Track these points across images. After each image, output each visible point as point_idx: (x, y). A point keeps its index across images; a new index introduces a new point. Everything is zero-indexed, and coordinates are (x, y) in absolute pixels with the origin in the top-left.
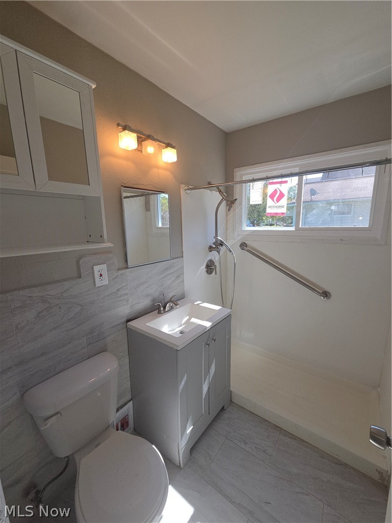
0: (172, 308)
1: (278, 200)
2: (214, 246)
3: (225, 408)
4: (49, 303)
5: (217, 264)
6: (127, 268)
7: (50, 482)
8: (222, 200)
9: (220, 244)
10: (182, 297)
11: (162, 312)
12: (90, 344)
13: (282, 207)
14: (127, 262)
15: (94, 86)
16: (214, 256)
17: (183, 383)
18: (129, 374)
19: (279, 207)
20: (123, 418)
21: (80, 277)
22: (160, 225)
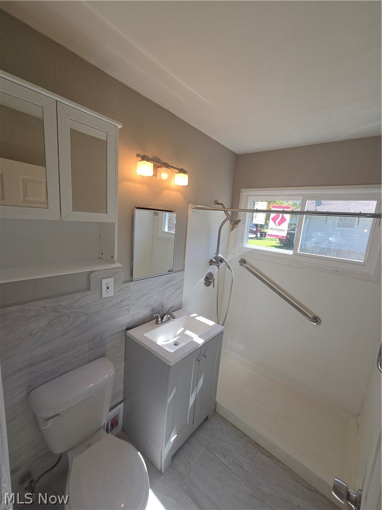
0: (169, 319)
1: (280, 224)
2: (215, 261)
3: (209, 418)
4: (59, 312)
5: (215, 277)
6: (132, 281)
7: (43, 474)
8: (226, 219)
9: (221, 261)
10: (179, 308)
11: (160, 322)
12: (91, 349)
13: (283, 230)
14: (132, 275)
15: (120, 127)
16: (214, 269)
17: (172, 396)
18: (123, 378)
19: (280, 230)
20: (114, 418)
21: (89, 289)
22: (166, 230)
